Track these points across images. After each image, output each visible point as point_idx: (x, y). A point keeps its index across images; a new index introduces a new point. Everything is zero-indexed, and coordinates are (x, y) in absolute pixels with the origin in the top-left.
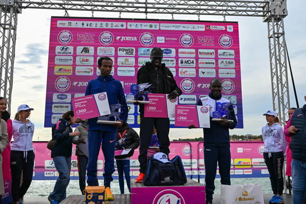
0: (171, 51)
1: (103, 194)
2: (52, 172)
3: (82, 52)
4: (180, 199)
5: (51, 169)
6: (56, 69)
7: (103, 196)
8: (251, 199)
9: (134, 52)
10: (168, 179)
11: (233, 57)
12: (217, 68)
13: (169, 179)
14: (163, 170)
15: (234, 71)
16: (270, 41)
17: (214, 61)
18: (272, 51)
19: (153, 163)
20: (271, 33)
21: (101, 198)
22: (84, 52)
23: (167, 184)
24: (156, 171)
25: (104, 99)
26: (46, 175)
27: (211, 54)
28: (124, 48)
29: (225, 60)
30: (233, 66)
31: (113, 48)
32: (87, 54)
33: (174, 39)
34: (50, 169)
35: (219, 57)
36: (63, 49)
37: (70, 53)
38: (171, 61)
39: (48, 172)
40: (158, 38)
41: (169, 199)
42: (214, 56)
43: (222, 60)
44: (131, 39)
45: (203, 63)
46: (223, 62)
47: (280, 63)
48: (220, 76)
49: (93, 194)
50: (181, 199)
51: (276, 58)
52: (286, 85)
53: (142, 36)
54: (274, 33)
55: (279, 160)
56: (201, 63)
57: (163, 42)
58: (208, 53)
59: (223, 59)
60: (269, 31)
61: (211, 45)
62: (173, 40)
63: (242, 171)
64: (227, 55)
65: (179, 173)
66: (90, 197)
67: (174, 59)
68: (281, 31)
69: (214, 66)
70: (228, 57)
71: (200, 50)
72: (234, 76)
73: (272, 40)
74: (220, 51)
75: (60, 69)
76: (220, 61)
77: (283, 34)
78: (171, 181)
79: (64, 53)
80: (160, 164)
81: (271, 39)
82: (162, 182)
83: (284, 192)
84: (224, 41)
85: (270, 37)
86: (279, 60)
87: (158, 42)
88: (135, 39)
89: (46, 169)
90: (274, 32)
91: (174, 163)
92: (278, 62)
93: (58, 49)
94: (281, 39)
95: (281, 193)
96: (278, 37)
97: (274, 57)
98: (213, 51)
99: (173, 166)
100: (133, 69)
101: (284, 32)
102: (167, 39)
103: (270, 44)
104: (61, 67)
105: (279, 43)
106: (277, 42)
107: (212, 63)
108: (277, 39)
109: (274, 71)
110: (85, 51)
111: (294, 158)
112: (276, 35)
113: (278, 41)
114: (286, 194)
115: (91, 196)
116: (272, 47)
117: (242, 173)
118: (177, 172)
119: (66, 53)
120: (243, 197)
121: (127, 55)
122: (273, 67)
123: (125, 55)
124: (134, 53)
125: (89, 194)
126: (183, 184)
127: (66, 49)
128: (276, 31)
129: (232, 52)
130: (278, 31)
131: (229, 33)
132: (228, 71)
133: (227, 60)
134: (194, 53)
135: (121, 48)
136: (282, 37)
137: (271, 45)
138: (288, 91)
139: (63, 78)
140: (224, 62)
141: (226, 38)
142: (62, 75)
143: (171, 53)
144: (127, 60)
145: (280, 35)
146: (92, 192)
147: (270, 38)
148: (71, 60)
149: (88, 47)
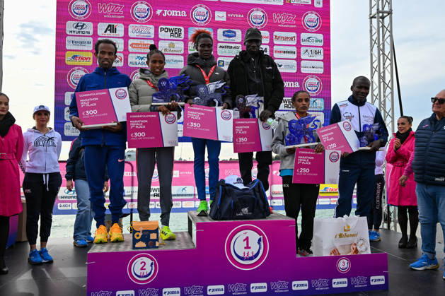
0: (235, 32)
1: (156, 231)
2: (68, 204)
3: (105, 32)
4: (262, 237)
5: (67, 199)
6: (68, 56)
7: (156, 234)
8: (353, 235)
9: (183, 32)
10: (245, 210)
11: (322, 44)
12: (299, 60)
13: (247, 211)
14: (239, 199)
15: (321, 64)
16: (371, 23)
17: (294, 49)
18: (374, 38)
19: (225, 189)
20: (374, 11)
21: (153, 236)
22: (108, 32)
23: (245, 217)
24: (230, 201)
25: (124, 97)
26: (59, 208)
27: (291, 38)
28: (168, 27)
29: (309, 49)
30: (321, 57)
31: (152, 27)
32: (113, 35)
33: (240, 16)
34: (65, 199)
35: (302, 43)
36: (77, 26)
37: (88, 33)
38: (235, 48)
39: (62, 204)
40: (217, 13)
41: (248, 237)
42: (295, 43)
43: (307, 48)
44: (178, 13)
45: (280, 52)
46: (307, 51)
47: (384, 54)
48: (303, 70)
49: (143, 231)
50: (264, 237)
51: (378, 47)
52: (390, 85)
53: (194, 10)
54: (378, 12)
55: (379, 185)
56: (277, 52)
57: (224, 19)
58: (287, 38)
59: (307, 46)
60: (371, 8)
61: (292, 26)
62: (238, 18)
63: (328, 199)
64: (313, 41)
65: (261, 202)
66: (138, 236)
67: (240, 45)
68: (387, 9)
69: (295, 56)
70: (315, 44)
71: (276, 33)
72: (321, 71)
73: (374, 21)
74: (304, 36)
75: (75, 57)
76: (303, 49)
77: (390, 13)
78: (250, 213)
79: (79, 32)
80: (235, 191)
81: (373, 19)
82: (238, 215)
83: (381, 227)
84: (310, 21)
85: (374, 17)
86: (383, 50)
87: (217, 19)
88: (184, 14)
89: (60, 199)
90: (378, 9)
91: (254, 189)
92: (381, 52)
93: (70, 26)
94: (387, 20)
95: (377, 228)
96: (383, 18)
97: (376, 46)
98: (294, 34)
99: (253, 193)
100: (182, 58)
101: (391, 10)
102: (229, 15)
103: (371, 27)
104: (76, 53)
105: (383, 26)
106: (381, 25)
107: (292, 52)
108: (381, 20)
109: (375, 65)
110: (110, 30)
111: (418, 182)
112: (381, 15)
113: (383, 23)
114: (382, 229)
115: (140, 234)
116: (374, 31)
117: (328, 203)
118: (258, 201)
119: (82, 32)
120: (344, 233)
121: (172, 38)
122: (374, 59)
123: (170, 38)
124: (183, 35)
125: (137, 232)
126: (264, 218)
127: (82, 26)
128: (381, 9)
129: (320, 37)
130: (383, 9)
131: (317, 10)
132: (314, 63)
133: (314, 49)
134: (267, 38)
135: (164, 27)
136: (388, 17)
137: (373, 29)
138: (392, 93)
139: (79, 69)
140: (309, 51)
141: (312, 16)
142: (76, 66)
143: (235, 36)
144: (172, 46)
145: (385, 14)
146: (141, 229)
147: (371, 18)
148: (89, 43)
149: (115, 24)
